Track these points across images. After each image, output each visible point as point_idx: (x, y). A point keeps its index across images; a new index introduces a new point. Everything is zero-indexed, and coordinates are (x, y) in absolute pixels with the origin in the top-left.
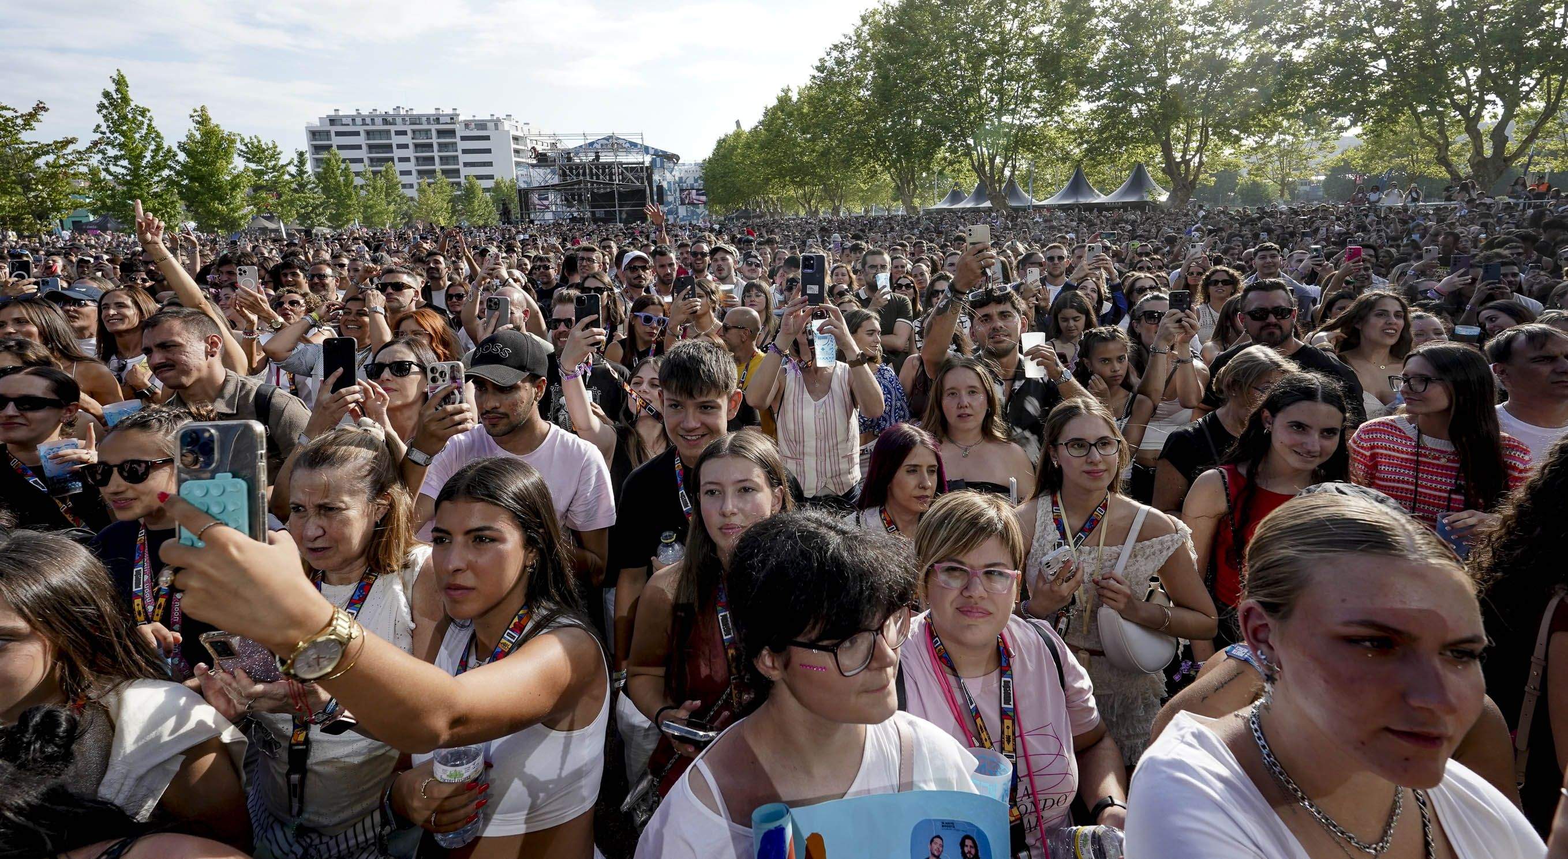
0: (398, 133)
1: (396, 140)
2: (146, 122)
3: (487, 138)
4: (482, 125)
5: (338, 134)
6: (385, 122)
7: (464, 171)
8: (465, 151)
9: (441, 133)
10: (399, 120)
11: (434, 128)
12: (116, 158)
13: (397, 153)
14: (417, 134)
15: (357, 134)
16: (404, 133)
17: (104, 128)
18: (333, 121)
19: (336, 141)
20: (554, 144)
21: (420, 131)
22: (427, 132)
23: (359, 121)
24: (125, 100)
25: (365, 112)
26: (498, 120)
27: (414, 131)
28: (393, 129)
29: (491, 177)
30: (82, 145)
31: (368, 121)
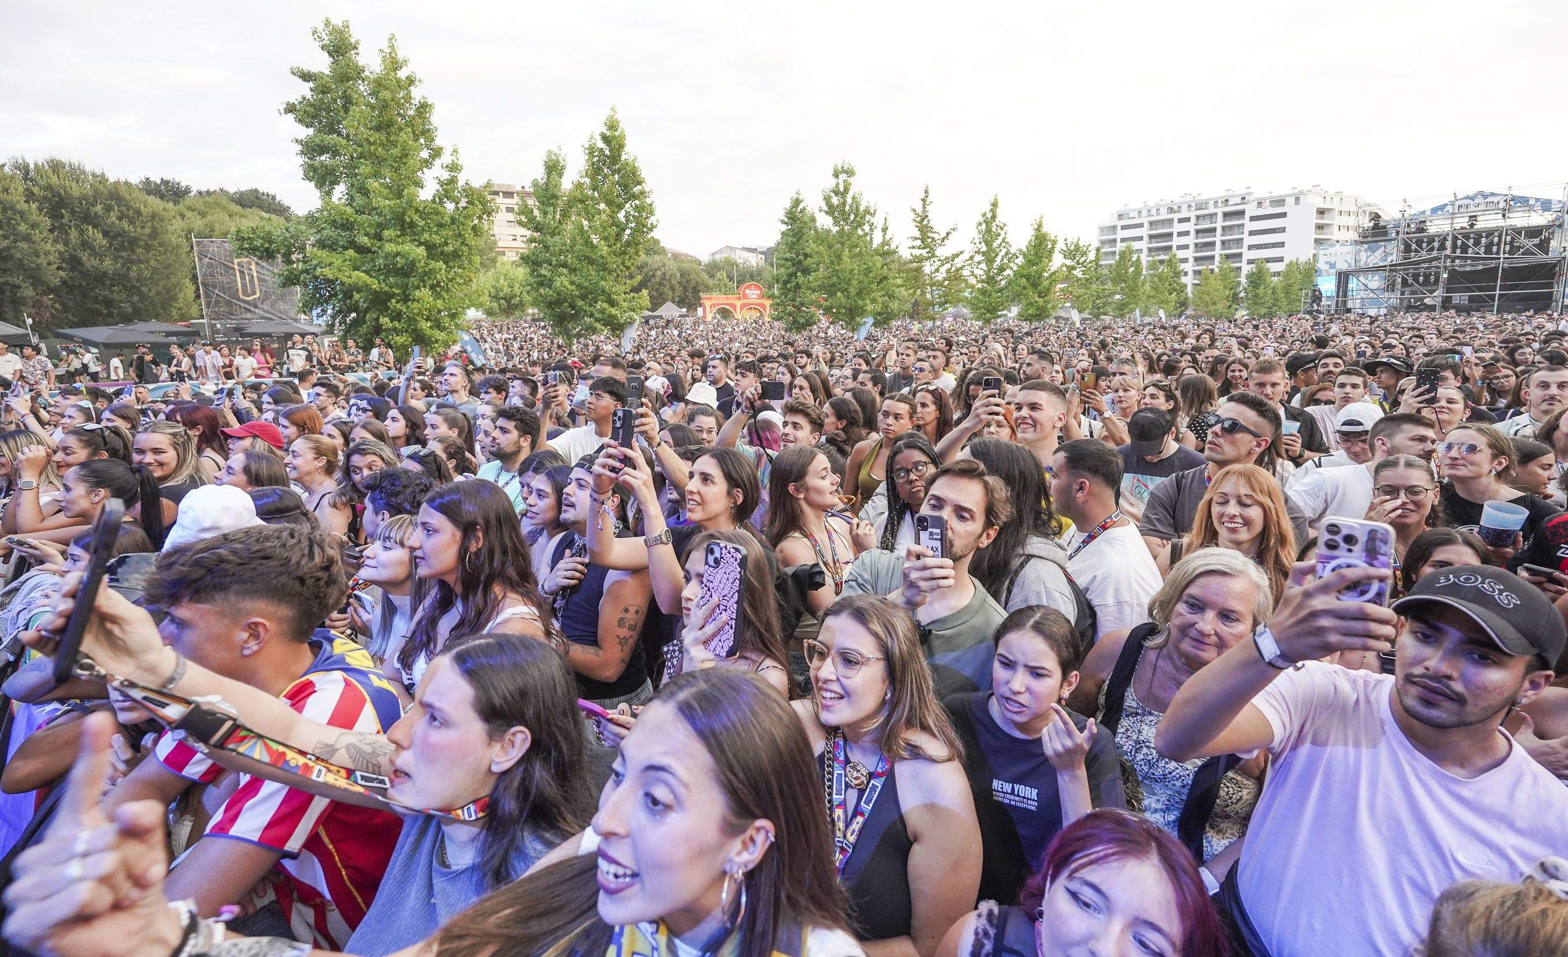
0: (1181, 221)
1: (1177, 228)
2: (1002, 233)
3: (1284, 215)
4: (1280, 202)
5: (1123, 228)
6: (1171, 210)
7: (1248, 254)
8: (1252, 233)
9: (1226, 215)
10: (1184, 208)
11: (1220, 211)
12: (979, 263)
13: (1176, 241)
14: (1201, 220)
15: (1141, 225)
16: (1188, 220)
17: (977, 241)
18: (1120, 216)
19: (1121, 234)
20: (1403, 212)
21: (1204, 216)
22: (1212, 216)
23: (1144, 213)
24: (994, 217)
25: (1152, 203)
26: (1302, 193)
27: (1198, 217)
28: (1176, 217)
29: (1280, 260)
30: (966, 256)
31: (1154, 212)
